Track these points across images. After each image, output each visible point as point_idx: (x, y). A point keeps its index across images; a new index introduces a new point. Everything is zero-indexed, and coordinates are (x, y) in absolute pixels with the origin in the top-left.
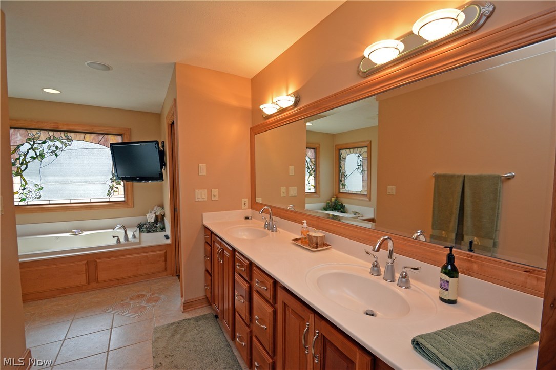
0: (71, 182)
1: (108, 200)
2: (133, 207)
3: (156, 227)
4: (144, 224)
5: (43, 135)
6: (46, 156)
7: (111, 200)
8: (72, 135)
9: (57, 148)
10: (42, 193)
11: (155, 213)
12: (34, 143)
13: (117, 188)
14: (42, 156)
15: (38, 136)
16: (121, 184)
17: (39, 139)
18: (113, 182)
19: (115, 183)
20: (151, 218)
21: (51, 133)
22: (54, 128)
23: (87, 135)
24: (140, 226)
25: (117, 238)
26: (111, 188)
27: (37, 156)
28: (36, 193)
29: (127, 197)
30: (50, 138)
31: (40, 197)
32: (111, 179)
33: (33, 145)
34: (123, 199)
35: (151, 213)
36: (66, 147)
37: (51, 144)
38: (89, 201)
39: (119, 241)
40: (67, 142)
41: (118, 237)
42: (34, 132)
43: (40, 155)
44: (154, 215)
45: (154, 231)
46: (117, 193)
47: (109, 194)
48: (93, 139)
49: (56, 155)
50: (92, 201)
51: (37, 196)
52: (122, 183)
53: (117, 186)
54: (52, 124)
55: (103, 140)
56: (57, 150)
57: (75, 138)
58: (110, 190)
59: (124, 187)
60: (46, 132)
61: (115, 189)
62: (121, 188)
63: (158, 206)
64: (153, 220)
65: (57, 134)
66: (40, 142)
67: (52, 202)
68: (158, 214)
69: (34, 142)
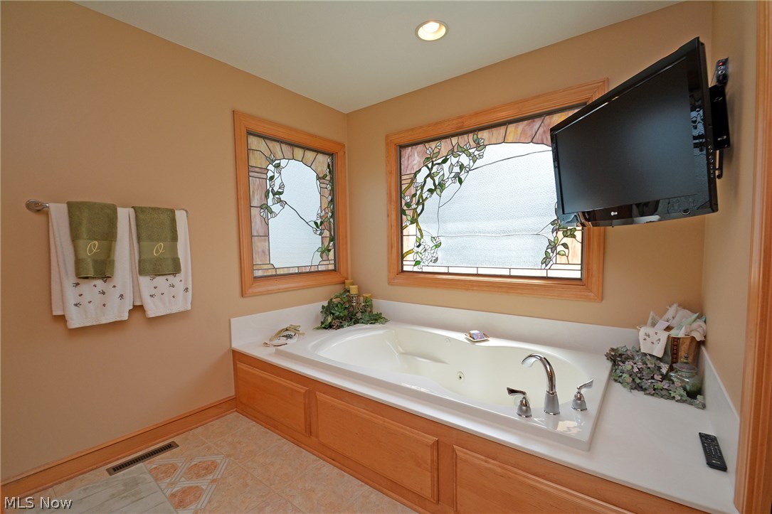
0: (480, 232)
1: (543, 274)
2: (602, 300)
3: (665, 377)
4: (628, 358)
5: (444, 147)
6: (447, 185)
7: (552, 274)
8: (484, 135)
9: (462, 167)
10: (440, 253)
11: (668, 329)
12: (433, 165)
13: (565, 245)
14: (440, 186)
15: (438, 150)
16: (574, 236)
17: (439, 157)
18: (557, 230)
19: (560, 234)
20: (653, 342)
21: (454, 140)
22: (458, 128)
23: (511, 128)
24: (616, 358)
25: (520, 397)
26: (553, 246)
27: (436, 188)
28: (432, 252)
29: (588, 270)
30: (452, 152)
31: (437, 259)
32: (553, 223)
33: (432, 168)
34: (577, 275)
35: (654, 325)
36: (474, 162)
37: (454, 160)
38: (506, 272)
39: (525, 408)
40: (476, 153)
41: (524, 393)
42: (433, 145)
43: (439, 183)
44: (664, 336)
45: (656, 392)
46: (564, 259)
47: (546, 260)
48: (523, 132)
49: (461, 182)
50: (512, 274)
51: (434, 258)
52: (578, 234)
53: (566, 240)
54: (455, 122)
55: (541, 130)
56: (461, 171)
57: (489, 140)
58: (549, 251)
59: (582, 243)
60: (448, 140)
61: (560, 248)
62: (575, 245)
63: (683, 306)
64: (659, 352)
65: (462, 140)
66: (440, 161)
67: (452, 270)
68: (679, 333)
69: (433, 162)
